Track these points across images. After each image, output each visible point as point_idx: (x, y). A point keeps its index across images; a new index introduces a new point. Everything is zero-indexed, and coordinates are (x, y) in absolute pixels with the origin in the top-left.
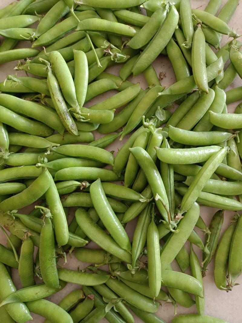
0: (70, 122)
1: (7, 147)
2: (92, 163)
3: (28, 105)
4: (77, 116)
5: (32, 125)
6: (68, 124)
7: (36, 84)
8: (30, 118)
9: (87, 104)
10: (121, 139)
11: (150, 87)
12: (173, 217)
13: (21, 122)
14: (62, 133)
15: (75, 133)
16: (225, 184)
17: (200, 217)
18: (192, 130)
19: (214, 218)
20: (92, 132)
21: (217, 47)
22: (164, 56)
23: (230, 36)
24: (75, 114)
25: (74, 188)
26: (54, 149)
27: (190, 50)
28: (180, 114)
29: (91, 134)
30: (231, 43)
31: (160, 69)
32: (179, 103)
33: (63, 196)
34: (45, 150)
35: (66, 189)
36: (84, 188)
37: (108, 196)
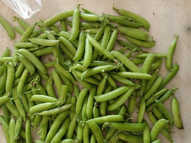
0: (64, 107)
1: (72, 140)
2: (86, 99)
3: (53, 127)
4: (62, 104)
5: (64, 126)
6: (65, 108)
7: (44, 121)
8: (60, 126)
9: (57, 97)
10: (77, 83)
11: (54, 66)
12: (116, 64)
13: (61, 131)
14: (69, 112)
15: (70, 105)
16: (105, 37)
17: (118, 51)
18: (77, 49)
19: (120, 44)
20: (71, 97)
21: (40, 32)
22: (40, 58)
23: (36, 26)
24: (61, 104)
25: (97, 109)
26: (77, 117)
27: (39, 46)
28: (69, 54)
29: (72, 98)
30: (39, 26)
31: (46, 60)
32: (63, 53)
33: (100, 115)
34: (77, 121)
35: (97, 113)
36: (97, 104)
37: (103, 93)
